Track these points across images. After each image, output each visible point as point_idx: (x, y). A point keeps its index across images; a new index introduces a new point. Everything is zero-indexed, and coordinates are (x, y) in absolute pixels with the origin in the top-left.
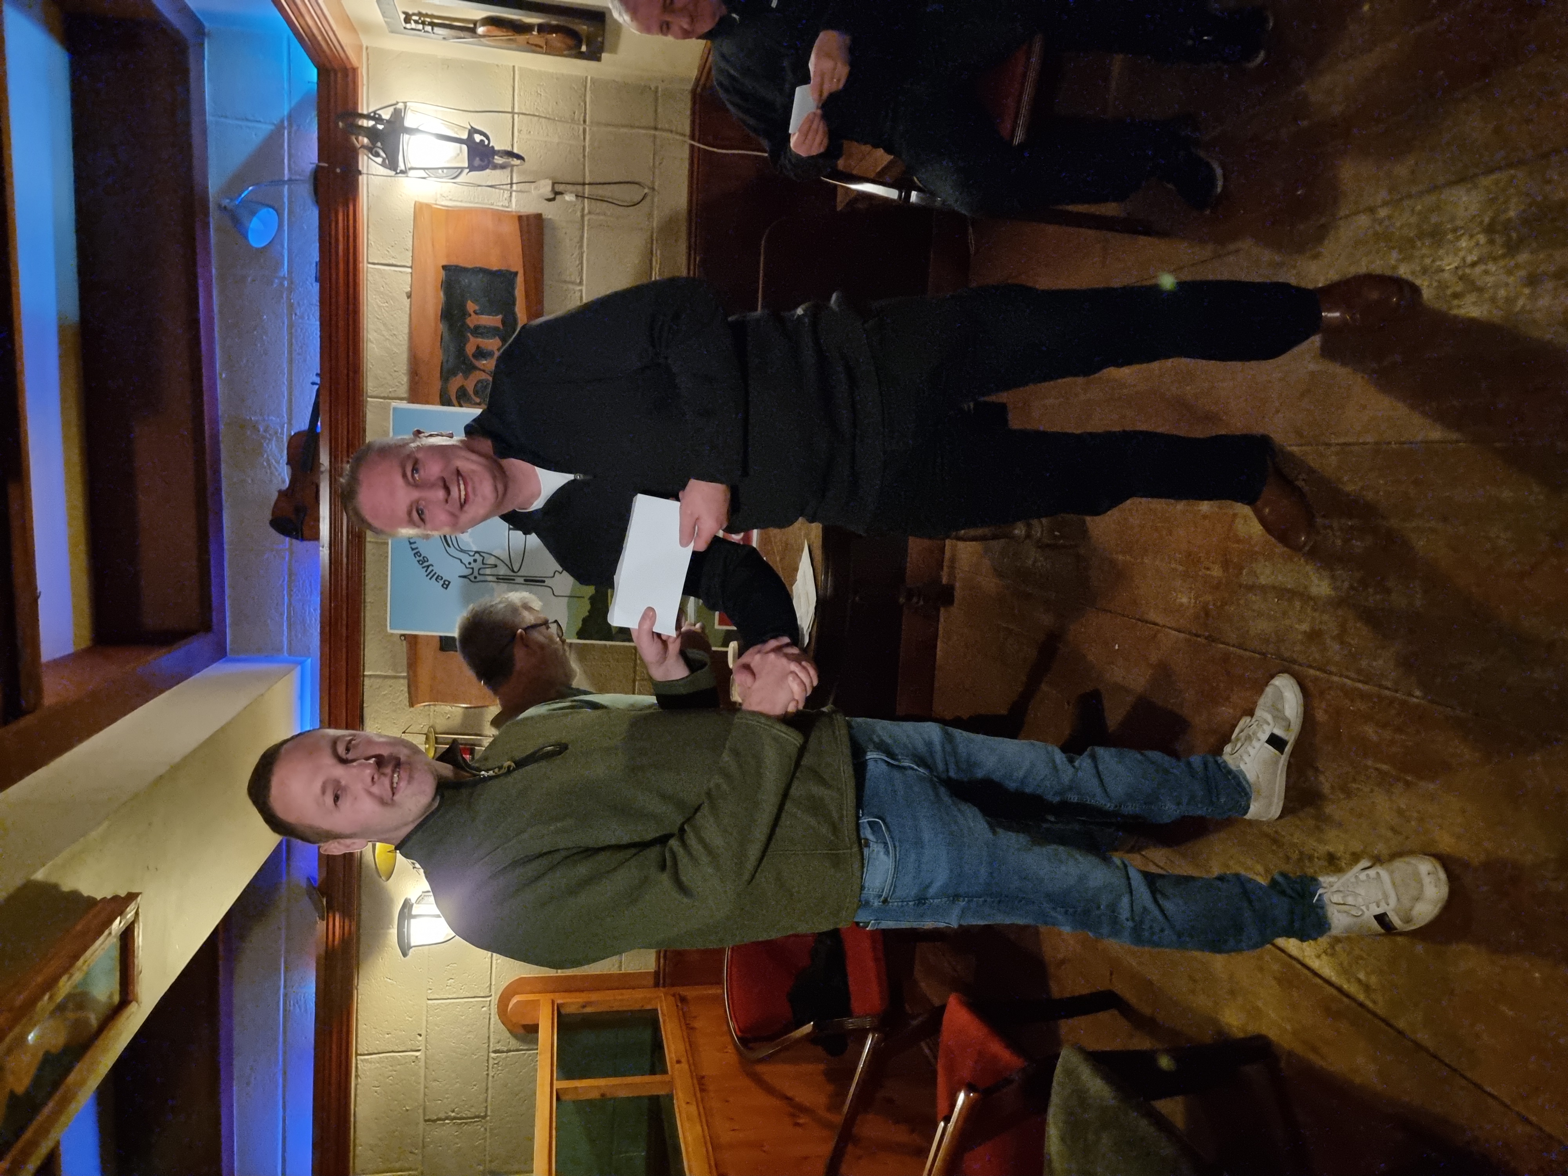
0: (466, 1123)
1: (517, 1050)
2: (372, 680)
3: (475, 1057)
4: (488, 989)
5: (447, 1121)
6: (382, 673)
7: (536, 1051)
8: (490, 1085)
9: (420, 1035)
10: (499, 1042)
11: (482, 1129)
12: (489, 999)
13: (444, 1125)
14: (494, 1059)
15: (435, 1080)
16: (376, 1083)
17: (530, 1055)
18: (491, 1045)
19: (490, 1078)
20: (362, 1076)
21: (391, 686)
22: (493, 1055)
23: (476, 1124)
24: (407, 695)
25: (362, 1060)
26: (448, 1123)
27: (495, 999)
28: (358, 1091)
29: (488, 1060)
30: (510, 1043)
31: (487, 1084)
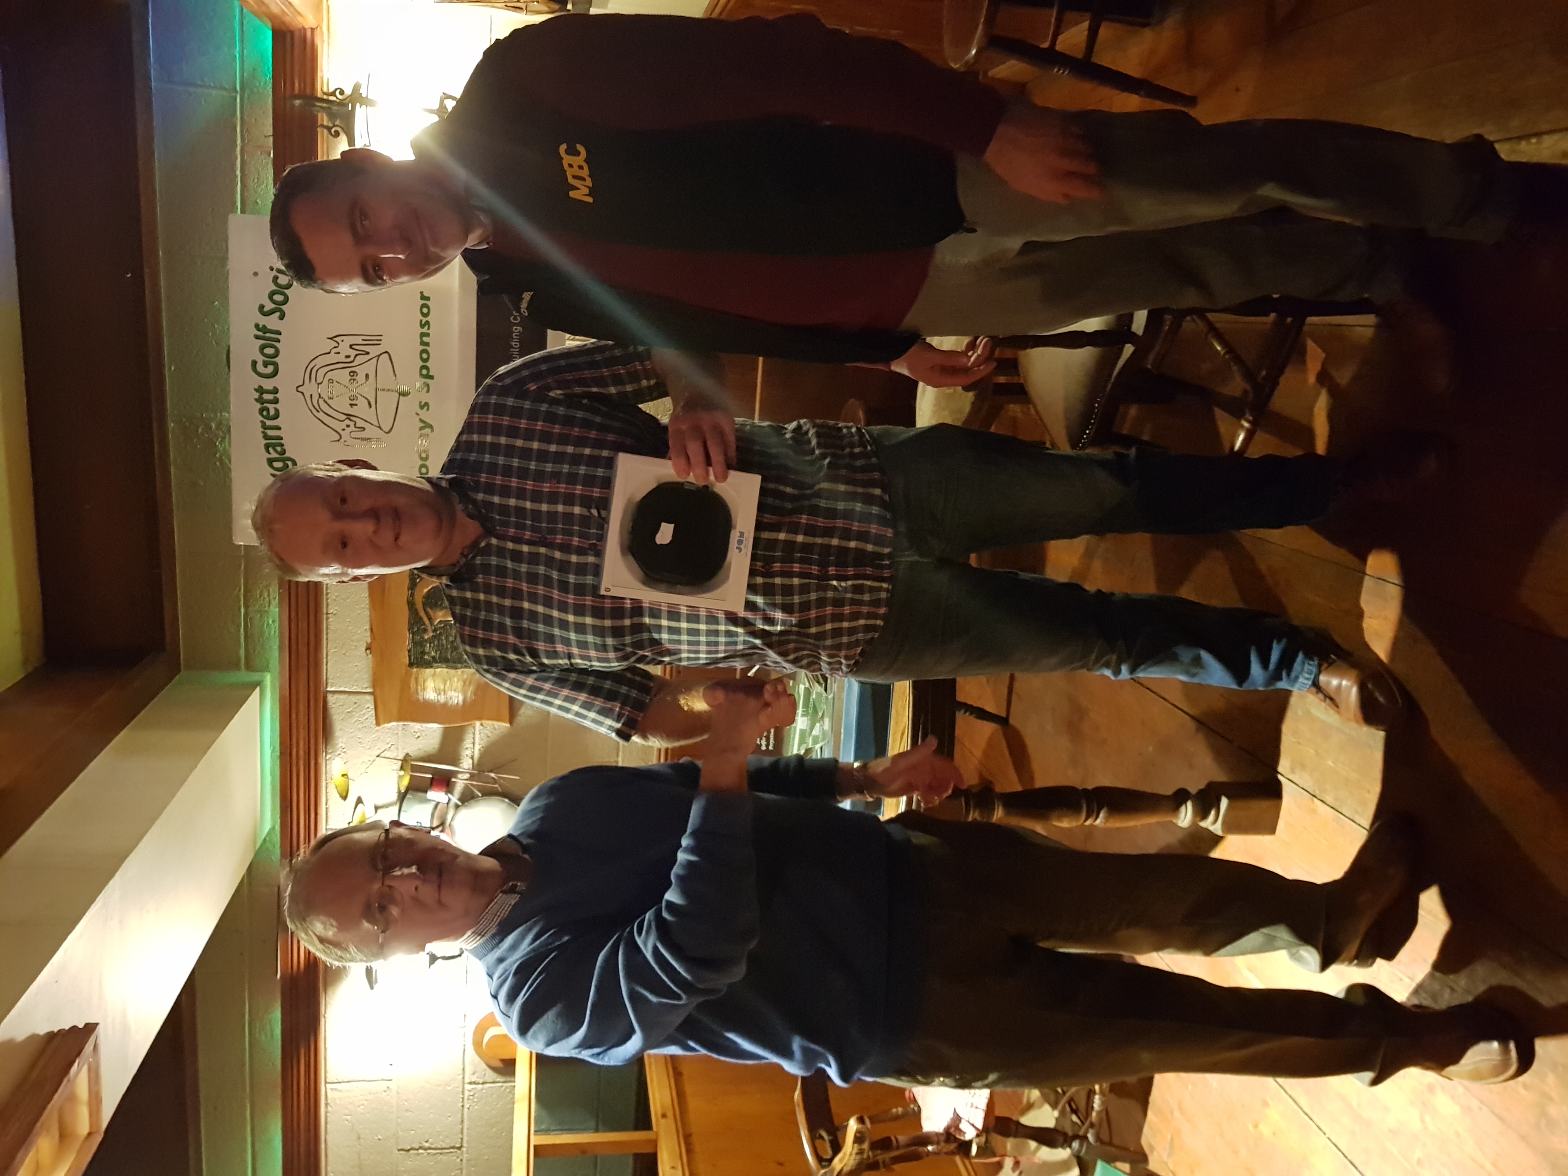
0: (441, 1154)
1: (494, 1082)
2: (336, 696)
3: (449, 1088)
4: (463, 1020)
5: (421, 1151)
6: (347, 690)
7: (513, 1084)
8: (465, 1117)
9: (391, 1065)
10: (474, 1074)
11: (458, 1160)
12: (463, 1030)
13: (418, 1154)
14: (470, 1091)
15: (407, 1111)
16: (347, 1112)
17: (507, 1087)
18: (467, 1077)
19: (466, 1110)
20: (332, 1104)
21: (355, 703)
22: (468, 1087)
23: (451, 1154)
24: (373, 712)
25: (332, 1089)
26: (422, 1153)
27: (470, 1030)
28: (329, 1119)
29: (463, 1092)
30: (486, 1075)
31: (463, 1115)
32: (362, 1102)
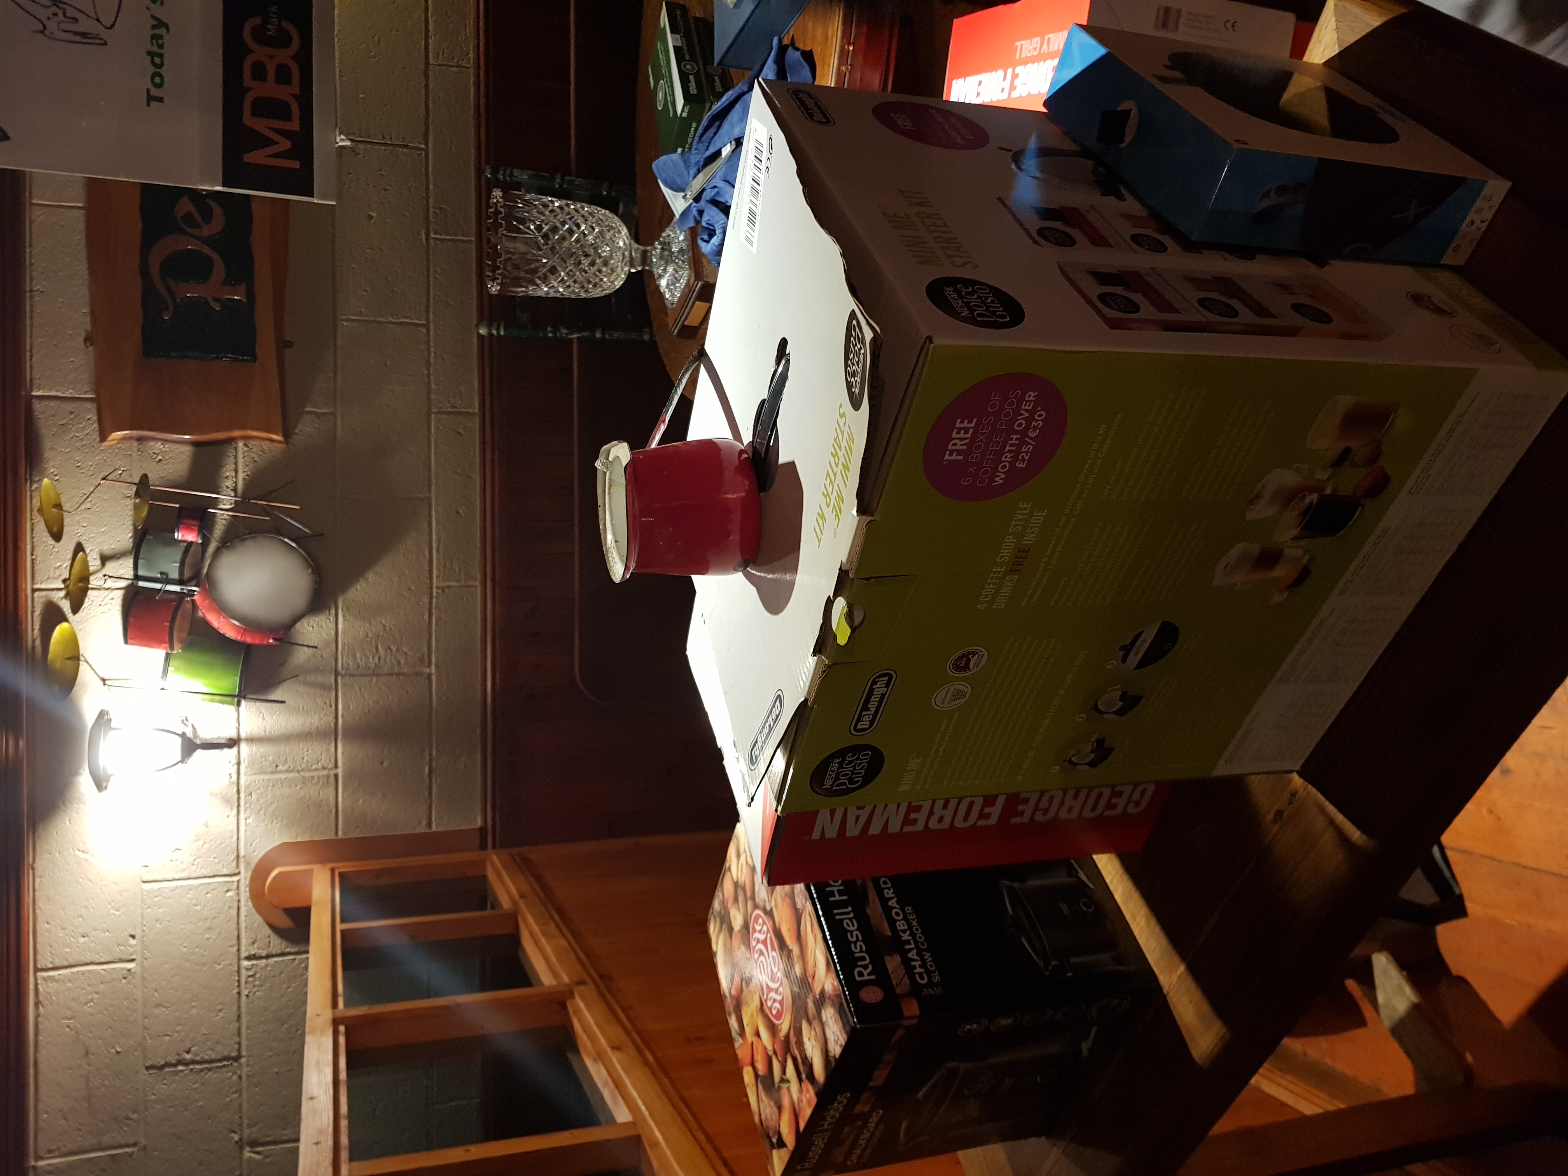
0: (209, 1070)
1: (282, 954)
2: (45, 403)
3: (219, 967)
4: (234, 863)
5: (180, 1067)
6: (59, 394)
7: (307, 955)
8: (243, 1009)
9: (133, 937)
10: (253, 943)
11: (235, 1077)
12: (236, 878)
13: (176, 1073)
14: (248, 969)
15: (158, 1005)
16: (68, 1013)
17: (297, 962)
18: (243, 949)
19: (244, 999)
20: (44, 1000)
21: (71, 413)
22: (245, 963)
23: (224, 1070)
24: (96, 425)
25: (43, 979)
26: (183, 1070)
27: (245, 878)
28: (40, 1026)
29: (239, 972)
30: (271, 945)
31: (239, 1007)
32: (90, 997)
